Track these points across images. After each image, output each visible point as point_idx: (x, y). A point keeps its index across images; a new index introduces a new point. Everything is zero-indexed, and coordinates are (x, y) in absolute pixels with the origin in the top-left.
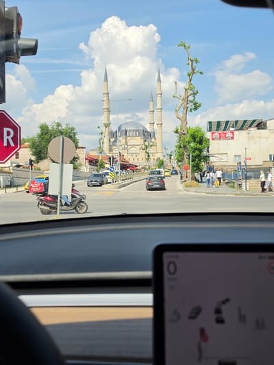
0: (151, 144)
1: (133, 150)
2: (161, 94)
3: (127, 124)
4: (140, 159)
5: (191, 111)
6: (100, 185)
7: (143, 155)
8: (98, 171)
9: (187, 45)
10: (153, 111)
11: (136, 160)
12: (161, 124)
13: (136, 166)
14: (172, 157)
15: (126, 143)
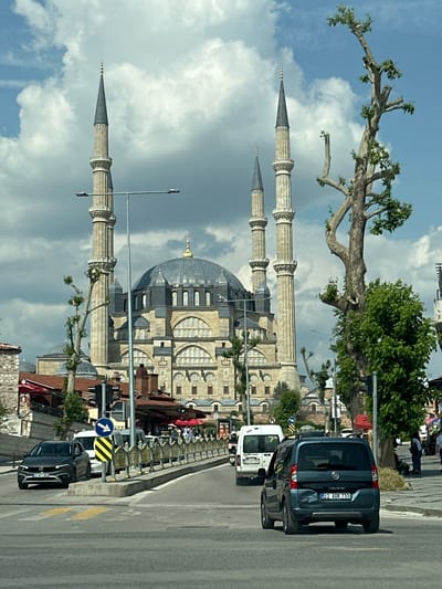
0: (254, 334)
1: (191, 357)
2: (290, 167)
3: (172, 264)
4: (218, 389)
5: (377, 230)
6: (64, 485)
7: (226, 373)
8: (60, 432)
9: (360, 19)
10: (264, 224)
11: (203, 391)
12: (292, 268)
13: (201, 415)
14: (329, 383)
15: (169, 331)
